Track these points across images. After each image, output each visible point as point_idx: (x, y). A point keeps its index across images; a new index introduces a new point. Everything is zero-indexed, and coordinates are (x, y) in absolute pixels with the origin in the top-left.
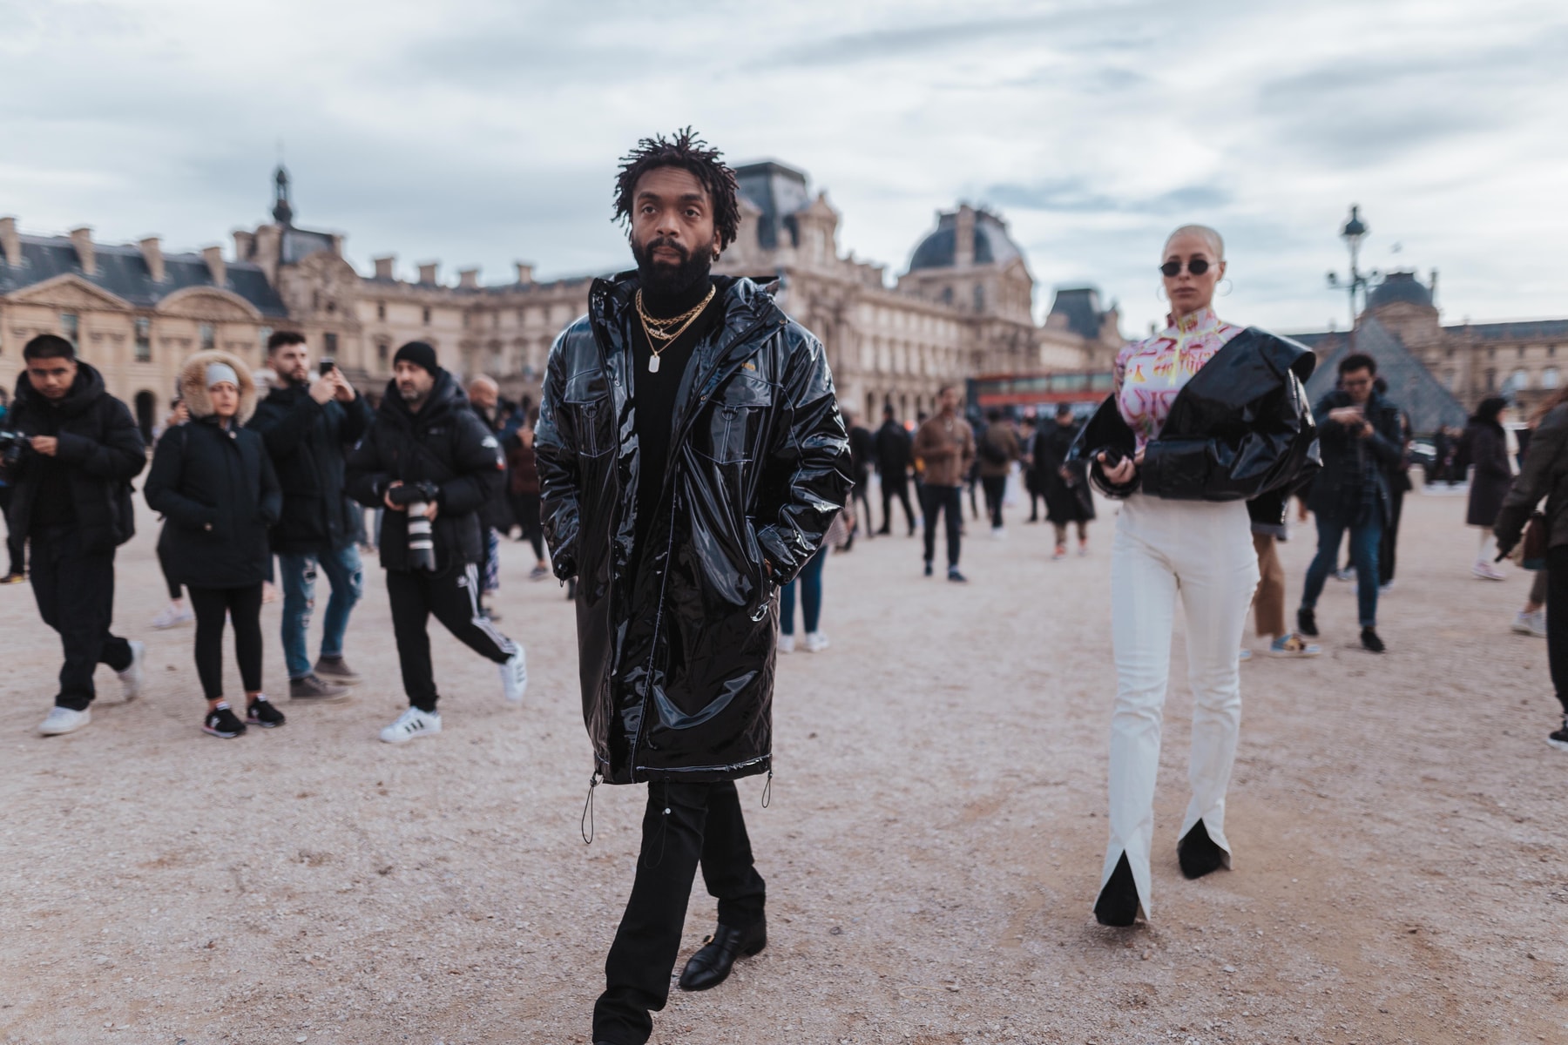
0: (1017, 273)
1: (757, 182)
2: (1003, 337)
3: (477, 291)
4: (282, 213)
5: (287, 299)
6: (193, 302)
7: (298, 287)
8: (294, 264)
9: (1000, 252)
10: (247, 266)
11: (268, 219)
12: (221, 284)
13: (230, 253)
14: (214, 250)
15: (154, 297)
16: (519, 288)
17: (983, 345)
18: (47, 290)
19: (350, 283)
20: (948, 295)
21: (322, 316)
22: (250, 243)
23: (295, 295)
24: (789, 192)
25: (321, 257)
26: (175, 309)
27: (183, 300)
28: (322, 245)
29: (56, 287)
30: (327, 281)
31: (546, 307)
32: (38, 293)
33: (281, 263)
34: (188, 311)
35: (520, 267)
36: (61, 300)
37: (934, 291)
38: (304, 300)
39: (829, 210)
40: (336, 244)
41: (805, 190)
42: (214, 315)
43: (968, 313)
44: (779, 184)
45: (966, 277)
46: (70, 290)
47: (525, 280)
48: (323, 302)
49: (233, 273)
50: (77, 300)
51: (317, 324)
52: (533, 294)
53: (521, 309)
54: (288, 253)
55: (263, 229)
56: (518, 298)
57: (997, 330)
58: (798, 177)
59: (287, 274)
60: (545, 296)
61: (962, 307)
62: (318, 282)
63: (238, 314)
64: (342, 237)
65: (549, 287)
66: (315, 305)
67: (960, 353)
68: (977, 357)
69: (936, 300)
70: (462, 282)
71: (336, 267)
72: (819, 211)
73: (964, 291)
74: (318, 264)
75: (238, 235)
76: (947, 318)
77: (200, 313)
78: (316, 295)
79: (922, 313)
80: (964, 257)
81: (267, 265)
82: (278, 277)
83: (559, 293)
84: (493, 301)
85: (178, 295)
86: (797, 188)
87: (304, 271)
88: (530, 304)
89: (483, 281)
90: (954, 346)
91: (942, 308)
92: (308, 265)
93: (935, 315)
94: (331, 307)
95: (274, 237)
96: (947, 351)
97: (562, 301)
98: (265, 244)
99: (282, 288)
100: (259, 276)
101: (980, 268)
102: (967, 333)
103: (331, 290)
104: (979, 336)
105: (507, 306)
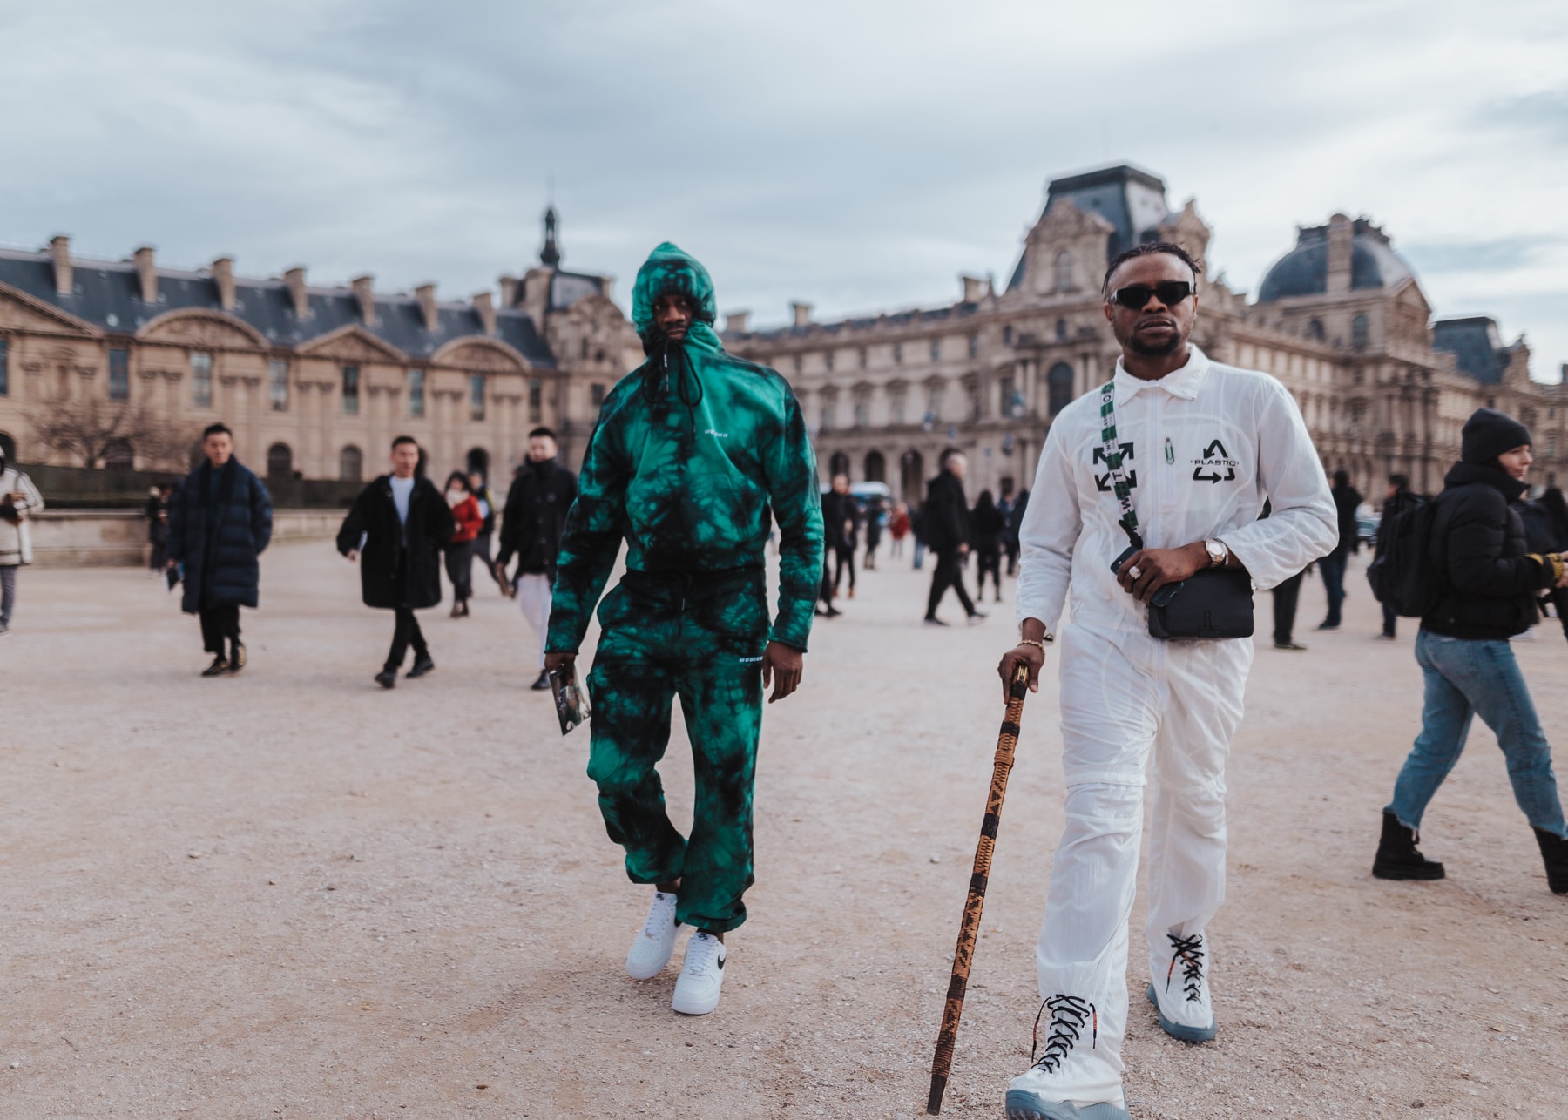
0: (1411, 299)
1: (1108, 192)
2: (1395, 380)
3: (747, 337)
4: (550, 255)
5: (555, 348)
6: (465, 352)
7: (566, 333)
8: (564, 310)
9: (1391, 275)
10: (514, 313)
11: (535, 262)
12: (492, 334)
13: (499, 301)
14: (484, 297)
15: (428, 349)
16: (795, 331)
17: (1366, 391)
18: (330, 342)
19: (618, 328)
20: (1318, 329)
21: (590, 366)
22: (519, 290)
23: (564, 344)
24: (1144, 203)
25: (591, 301)
26: (448, 360)
27: (456, 350)
28: (589, 289)
29: (339, 339)
30: (596, 328)
31: (829, 352)
32: (323, 345)
33: (549, 309)
34: (461, 363)
35: (796, 307)
36: (344, 352)
37: (1303, 323)
38: (573, 349)
39: (1199, 221)
40: (605, 287)
41: (1164, 201)
42: (484, 366)
43: (1345, 351)
44: (1135, 192)
45: (1342, 305)
46: (352, 342)
47: (803, 321)
48: (592, 351)
49: (503, 322)
50: (357, 352)
51: (585, 375)
52: (813, 338)
53: (797, 356)
54: (558, 299)
55: (532, 274)
56: (796, 343)
57: (1386, 372)
58: (1155, 185)
59: (557, 321)
60: (829, 339)
61: (1337, 343)
62: (587, 329)
63: (508, 366)
64: (612, 280)
65: (835, 328)
66: (584, 355)
67: (1334, 402)
68: (1356, 407)
69: (1307, 336)
70: (728, 326)
71: (607, 310)
72: (1188, 224)
73: (1338, 324)
74: (588, 309)
75: (504, 281)
76: (1321, 358)
77: (472, 364)
78: (585, 343)
79: (1292, 351)
80: (1338, 284)
81: (535, 312)
82: (545, 324)
83: (845, 335)
84: (766, 347)
85: (452, 345)
86: (1154, 197)
87: (575, 317)
88: (810, 350)
89: (753, 324)
90: (1328, 393)
91: (1313, 345)
92: (580, 312)
93: (1307, 355)
94: (600, 356)
95: (544, 281)
96: (1319, 399)
97: (848, 345)
98: (534, 289)
99: (549, 336)
100: (527, 323)
101: (1360, 294)
102: (1344, 377)
103: (601, 337)
104: (1359, 380)
105: (782, 353)
